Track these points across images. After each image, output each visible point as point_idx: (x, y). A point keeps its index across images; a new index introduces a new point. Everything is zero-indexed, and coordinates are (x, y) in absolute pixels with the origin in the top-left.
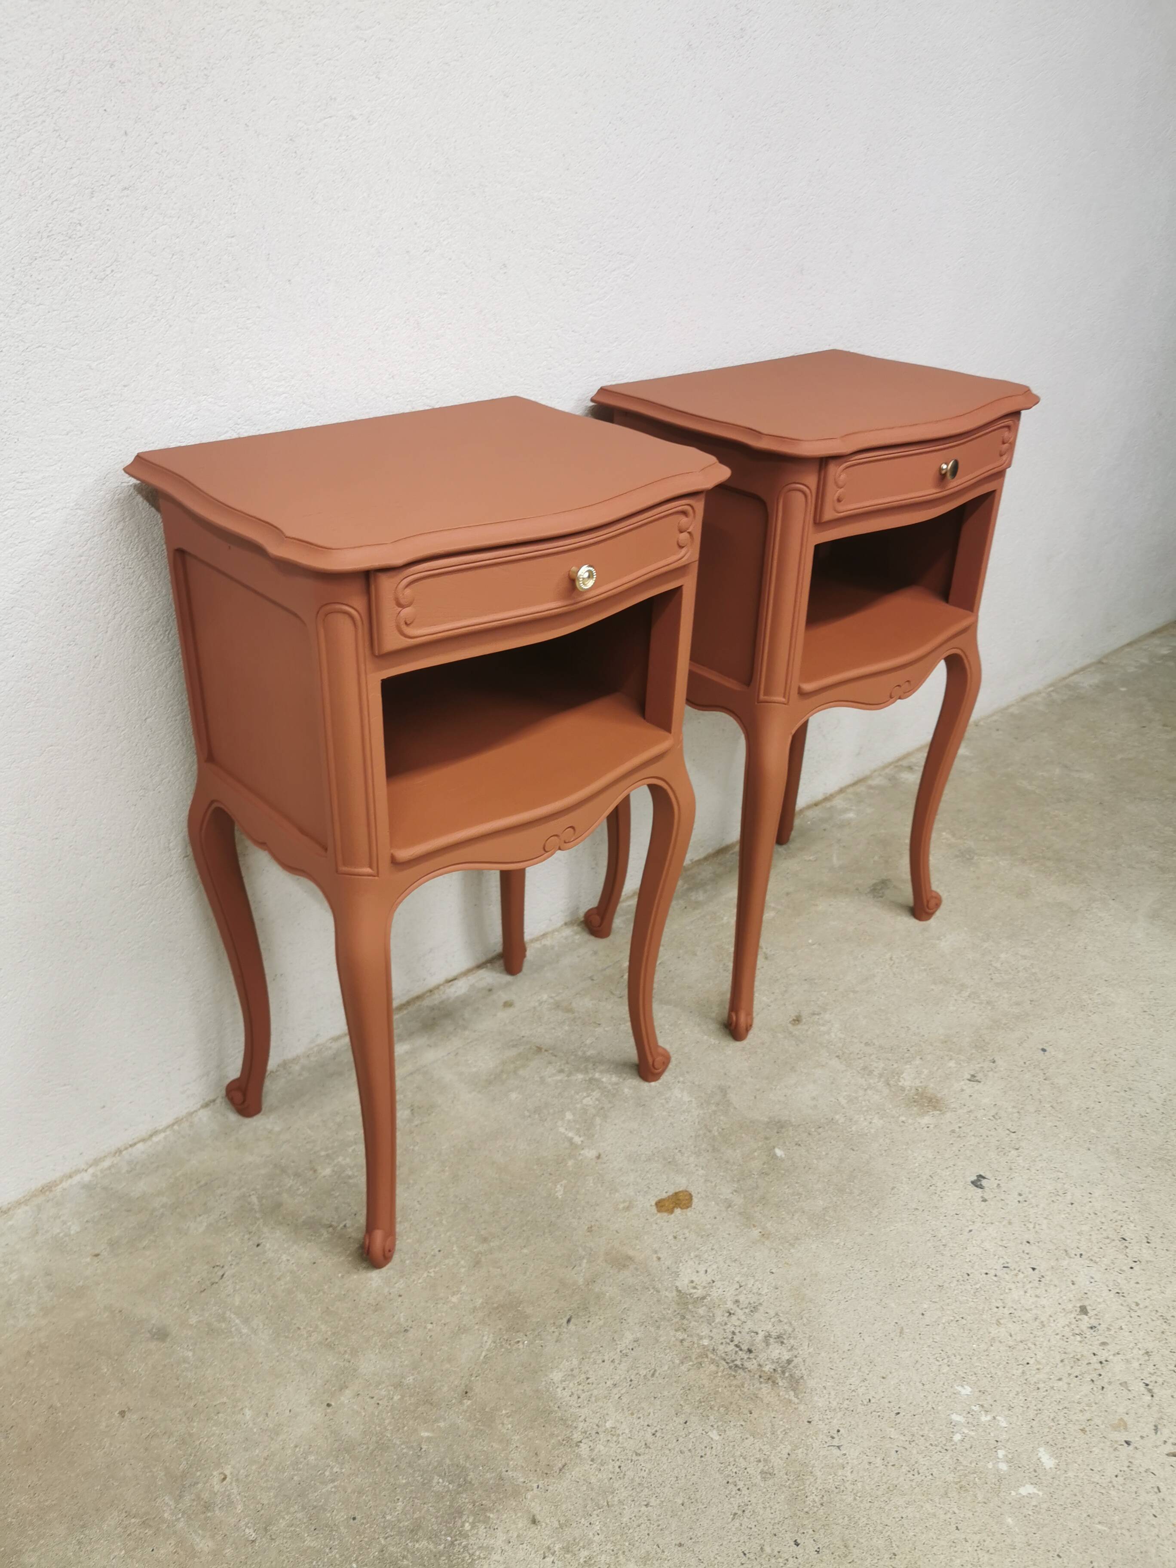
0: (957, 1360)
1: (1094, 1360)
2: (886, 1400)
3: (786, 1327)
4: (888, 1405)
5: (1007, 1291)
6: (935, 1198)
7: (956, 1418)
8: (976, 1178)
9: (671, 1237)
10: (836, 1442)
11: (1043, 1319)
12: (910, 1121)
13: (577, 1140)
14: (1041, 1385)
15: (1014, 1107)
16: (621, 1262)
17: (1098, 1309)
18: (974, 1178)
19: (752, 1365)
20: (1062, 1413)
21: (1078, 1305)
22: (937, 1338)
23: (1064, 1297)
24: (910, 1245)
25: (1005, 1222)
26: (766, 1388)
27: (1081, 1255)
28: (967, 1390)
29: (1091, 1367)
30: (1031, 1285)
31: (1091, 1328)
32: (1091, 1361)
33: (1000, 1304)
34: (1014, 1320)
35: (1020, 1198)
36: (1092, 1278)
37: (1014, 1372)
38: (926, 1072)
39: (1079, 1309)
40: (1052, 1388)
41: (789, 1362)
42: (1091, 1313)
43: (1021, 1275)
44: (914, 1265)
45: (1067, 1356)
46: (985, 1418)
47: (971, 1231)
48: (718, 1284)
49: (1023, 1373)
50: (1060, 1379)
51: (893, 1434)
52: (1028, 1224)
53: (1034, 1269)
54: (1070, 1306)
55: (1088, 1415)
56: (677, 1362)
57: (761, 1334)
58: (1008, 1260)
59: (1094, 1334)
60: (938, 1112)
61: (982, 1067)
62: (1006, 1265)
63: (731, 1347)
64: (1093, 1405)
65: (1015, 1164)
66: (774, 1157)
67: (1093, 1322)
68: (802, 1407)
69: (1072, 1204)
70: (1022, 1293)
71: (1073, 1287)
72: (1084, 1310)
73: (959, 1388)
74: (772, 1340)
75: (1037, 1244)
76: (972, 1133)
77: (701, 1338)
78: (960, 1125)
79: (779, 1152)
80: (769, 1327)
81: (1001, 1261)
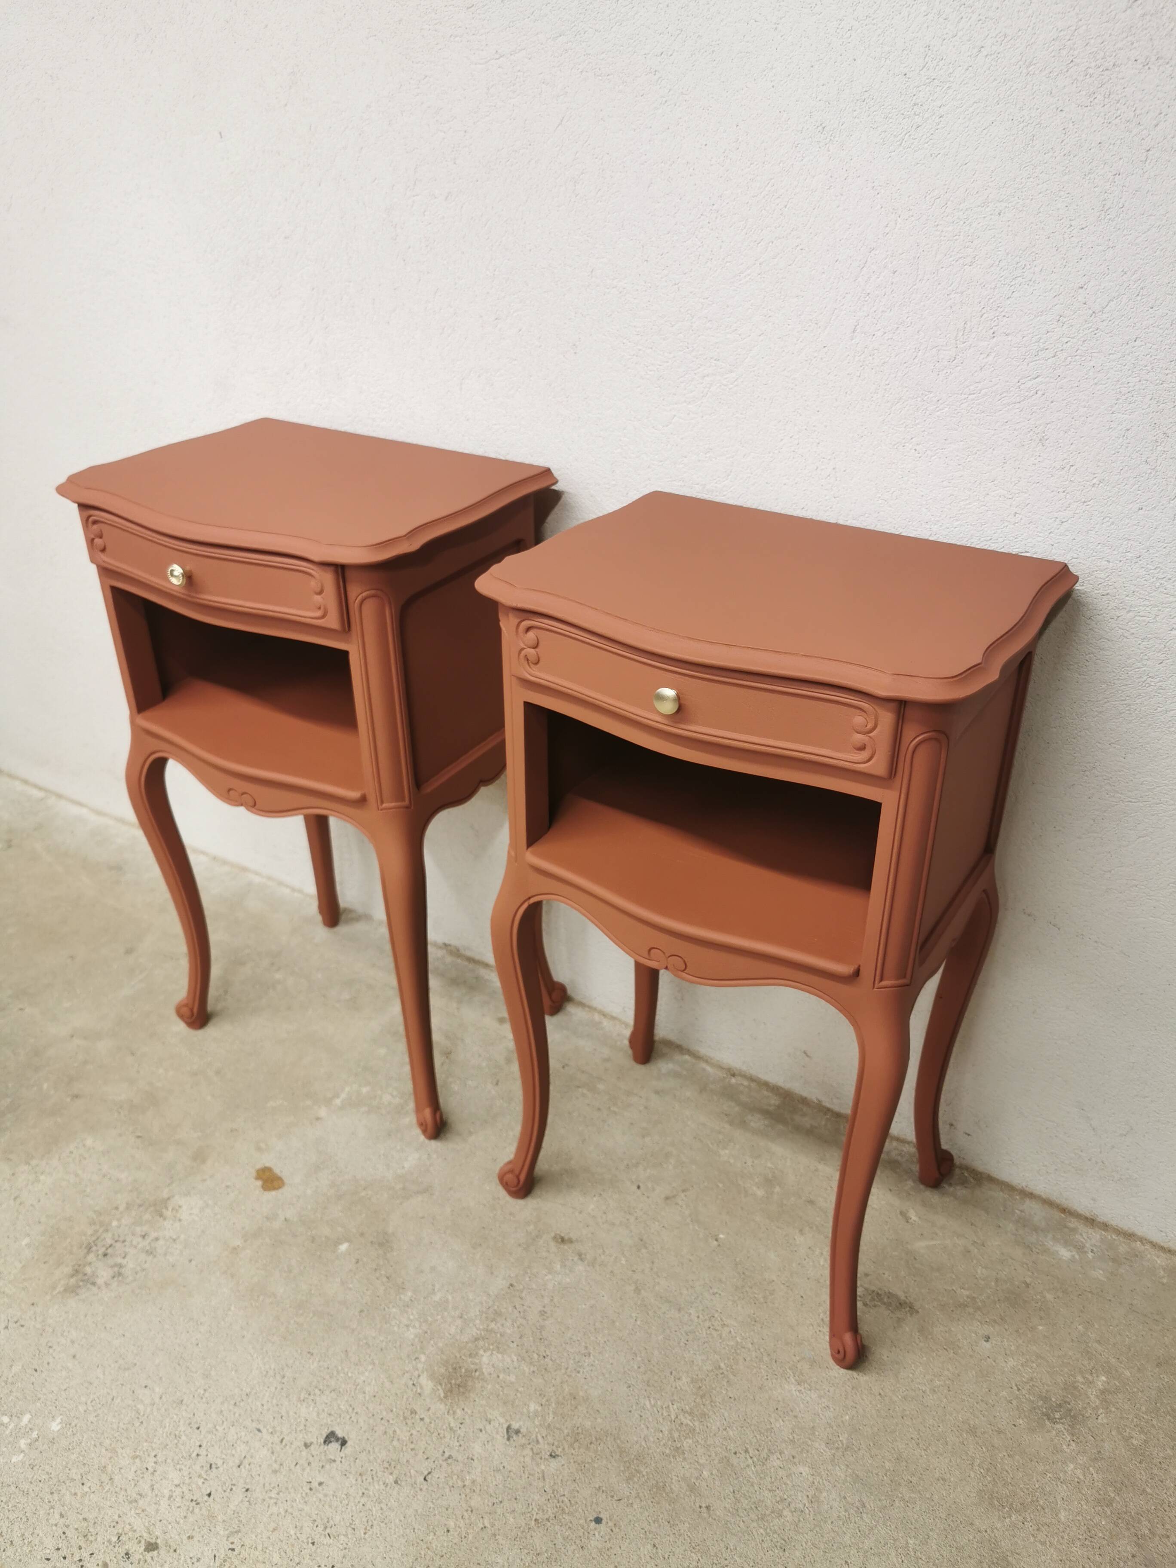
0: (91, 1418)
1: (85, 1555)
2: (51, 1360)
3: (131, 1278)
4: (46, 1362)
5: (178, 1467)
6: (303, 1395)
7: (26, 1418)
8: (340, 1435)
9: (229, 1184)
10: (11, 1325)
11: (141, 1502)
12: (420, 1366)
13: (338, 1102)
14: (56, 1497)
15: (473, 1482)
16: (200, 1157)
17: (152, 1563)
18: (340, 1434)
19: (91, 1257)
20: (21, 1516)
21: (159, 1541)
22: (118, 1401)
23: (170, 1527)
24: (233, 1373)
25: (276, 1466)
26: (68, 1270)
27: (233, 1550)
28: (55, 1426)
29: (75, 1550)
30: (186, 1492)
31: (127, 1554)
32: (83, 1550)
33: (160, 1458)
34: (139, 1472)
35: (315, 1485)
36: (198, 1560)
37: (74, 1471)
38: (512, 1378)
39: (153, 1541)
40: (52, 1507)
41: (94, 1284)
42: (148, 1556)
43: (200, 1481)
44: (206, 1376)
45: (91, 1524)
46: (23, 1443)
47: (259, 1430)
48: (177, 1224)
49: (73, 1480)
50: (62, 1516)
51: (16, 1368)
52: (275, 1491)
53: (209, 1495)
54: (158, 1533)
55: (17, 1541)
56: (96, 1209)
57: (124, 1262)
58: (221, 1469)
59: (120, 1557)
60: (442, 1395)
61: (538, 1442)
62: (213, 1466)
63: (109, 1241)
64: (30, 1548)
65: (370, 1479)
66: (338, 1243)
67: (135, 1557)
68: (48, 1297)
69: (313, 1543)
70: (177, 1482)
71: (185, 1537)
72: (151, 1547)
73: (58, 1420)
74: (116, 1269)
75: (247, 1499)
76: (414, 1432)
77: (119, 1220)
78: (427, 1420)
79: (344, 1247)
80: (131, 1265)
81: (220, 1463)
